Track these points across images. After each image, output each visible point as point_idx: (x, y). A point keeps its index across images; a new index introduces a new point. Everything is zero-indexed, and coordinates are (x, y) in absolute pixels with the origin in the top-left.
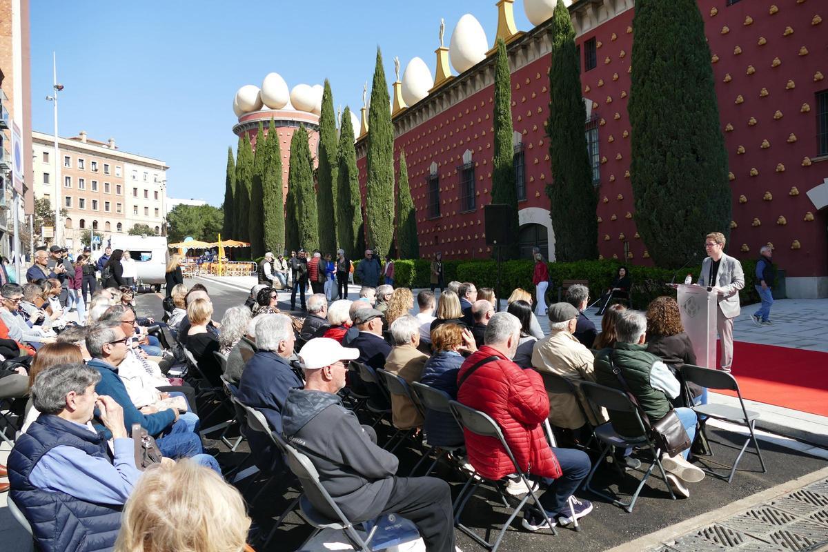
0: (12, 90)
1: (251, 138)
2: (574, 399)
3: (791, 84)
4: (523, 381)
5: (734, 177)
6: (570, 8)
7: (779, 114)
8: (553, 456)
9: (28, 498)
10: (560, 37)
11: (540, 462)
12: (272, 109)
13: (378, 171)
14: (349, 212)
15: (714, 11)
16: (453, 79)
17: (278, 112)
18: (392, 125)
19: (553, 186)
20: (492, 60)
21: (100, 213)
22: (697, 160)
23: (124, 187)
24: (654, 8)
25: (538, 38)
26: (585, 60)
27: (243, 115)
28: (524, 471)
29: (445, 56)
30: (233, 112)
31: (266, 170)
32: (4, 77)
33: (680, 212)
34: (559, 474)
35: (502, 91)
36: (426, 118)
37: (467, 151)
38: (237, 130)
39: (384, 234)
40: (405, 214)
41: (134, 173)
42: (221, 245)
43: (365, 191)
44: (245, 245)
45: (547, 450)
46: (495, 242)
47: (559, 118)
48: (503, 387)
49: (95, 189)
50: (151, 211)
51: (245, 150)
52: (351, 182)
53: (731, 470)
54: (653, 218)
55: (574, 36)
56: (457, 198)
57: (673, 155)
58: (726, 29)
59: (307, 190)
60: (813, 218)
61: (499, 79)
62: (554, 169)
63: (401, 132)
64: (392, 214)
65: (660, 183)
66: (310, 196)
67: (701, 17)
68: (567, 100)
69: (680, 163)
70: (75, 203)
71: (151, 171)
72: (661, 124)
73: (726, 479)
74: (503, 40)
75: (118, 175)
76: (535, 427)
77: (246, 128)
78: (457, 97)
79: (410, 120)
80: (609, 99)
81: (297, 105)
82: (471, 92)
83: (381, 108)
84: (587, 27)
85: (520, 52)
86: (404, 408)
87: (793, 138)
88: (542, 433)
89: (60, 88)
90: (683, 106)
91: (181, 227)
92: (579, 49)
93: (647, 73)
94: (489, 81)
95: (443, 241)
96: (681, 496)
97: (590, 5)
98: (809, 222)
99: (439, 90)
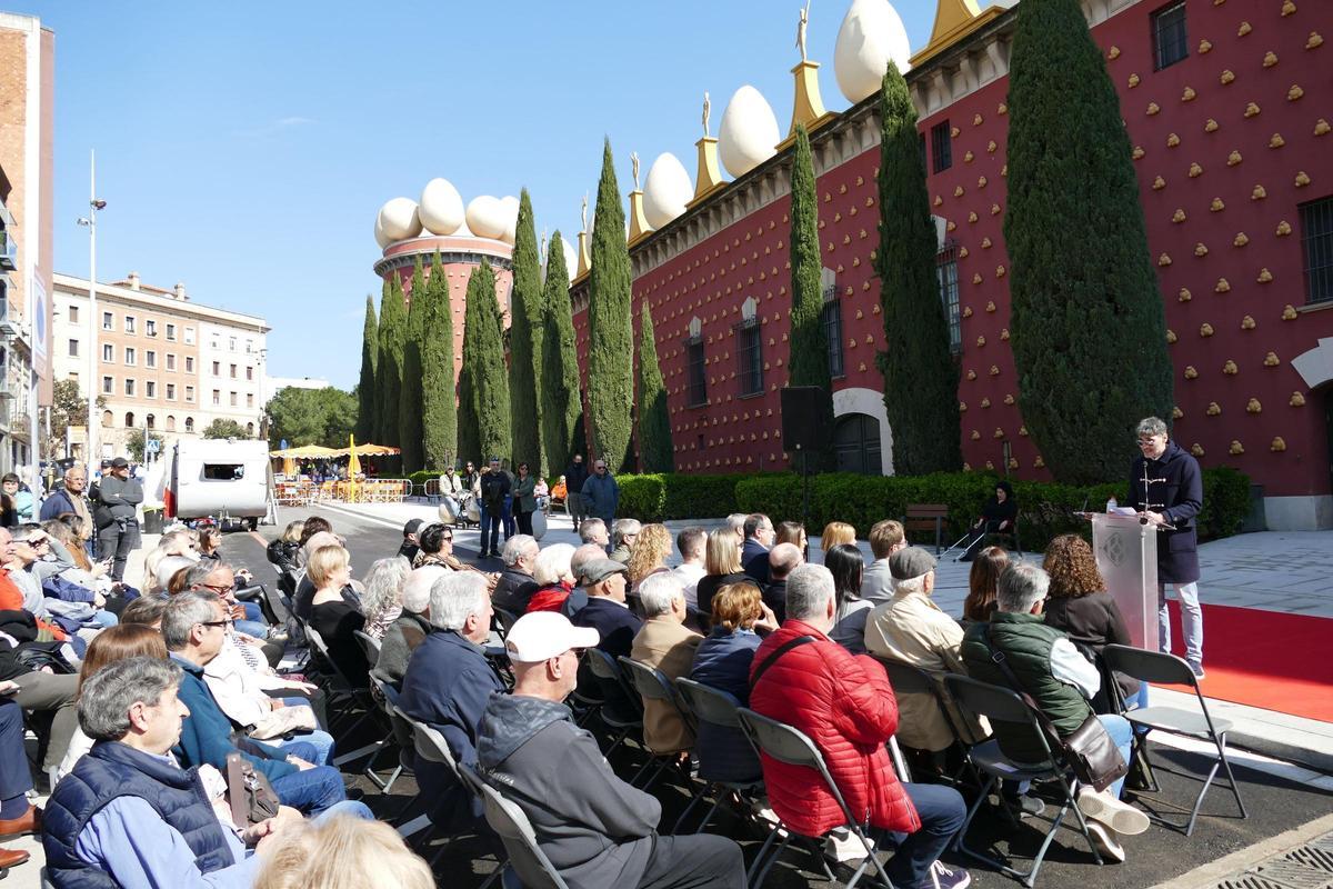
0: (23, 209)
1: (404, 281)
2: (935, 701)
3: (1260, 191)
4: (856, 675)
5: (1175, 338)
6: (907, 76)
7: (1242, 238)
8: (906, 797)
9: (75, 881)
10: (894, 121)
11: (884, 806)
12: (437, 234)
13: (606, 333)
14: (560, 398)
15: (1134, 79)
16: (725, 187)
17: (446, 240)
18: (629, 260)
19: (888, 355)
20: (786, 157)
21: (159, 402)
22: (1116, 311)
23: (198, 360)
24: (1040, 77)
25: (859, 123)
26: (934, 155)
27: (391, 244)
28: (860, 822)
29: (711, 151)
30: (376, 243)
31: (427, 332)
32: (11, 188)
33: (1091, 394)
34: (915, 826)
35: (803, 205)
36: (681, 248)
37: (749, 299)
38: (380, 269)
39: (616, 431)
40: (649, 399)
41: (216, 339)
42: (354, 451)
43: (587, 365)
44: (391, 452)
45: (895, 787)
46: (798, 446)
47: (894, 247)
48: (823, 684)
49: (152, 364)
50: (242, 398)
51: (394, 300)
52: (563, 350)
53: (1191, 814)
54: (1048, 404)
55: (915, 119)
56: (733, 375)
57: (1078, 305)
58: (1153, 108)
59: (492, 363)
60: (1303, 402)
61: (798, 187)
62: (887, 328)
63: (642, 270)
64: (630, 401)
65: (1057, 349)
66: (497, 373)
67: (1114, 89)
68: (906, 219)
69: (1088, 317)
70: (118, 386)
71: (242, 335)
72: (1057, 257)
73: (1183, 830)
74: (804, 126)
75: (188, 341)
76: (874, 748)
77: (394, 267)
78: (732, 214)
79: (656, 250)
80: (973, 217)
81: (476, 229)
82: (753, 207)
83: (611, 232)
84: (936, 105)
85: (831, 144)
86: (663, 721)
87: (1266, 275)
88: (886, 758)
89: (100, 206)
90: (1091, 228)
91: (290, 424)
92: (924, 139)
93: (1031, 177)
94: (783, 190)
95: (712, 443)
96: (1111, 860)
97: (939, 72)
98: (1298, 407)
99: (704, 203)
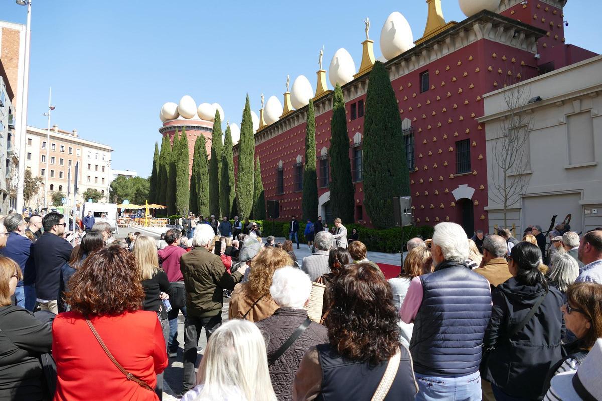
1: (170, 137)
3: (446, 136)
7: (441, 151)
10: (337, 104)
12: (185, 118)
13: (244, 167)
14: (228, 190)
15: (415, 95)
16: (293, 113)
17: (189, 121)
18: (254, 140)
19: (331, 183)
21: (64, 181)
22: (390, 176)
23: (82, 163)
26: (359, 111)
27: (166, 121)
29: (289, 98)
30: (160, 120)
31: (178, 160)
32: (13, 97)
33: (382, 201)
35: (310, 128)
36: (277, 134)
37: (299, 155)
38: (161, 131)
39: (247, 205)
40: (259, 194)
41: (90, 154)
42: (148, 206)
43: (237, 178)
44: (163, 207)
46: (271, 217)
49: (62, 164)
50: (100, 180)
51: (166, 145)
52: (229, 172)
54: (370, 203)
55: (344, 103)
56: (293, 183)
57: (379, 173)
58: (418, 105)
59: (203, 174)
60: (454, 205)
61: (308, 121)
62: (331, 174)
64: (252, 193)
65: (373, 186)
66: (205, 178)
69: (382, 177)
71: (101, 153)
75: (78, 155)
77: (168, 131)
78: (294, 123)
81: (202, 116)
83: (247, 130)
84: (359, 94)
87: (446, 164)
89: (52, 109)
90: (384, 149)
91: (120, 192)
94: (303, 121)
95: (285, 209)
97: (360, 83)
98: (453, 207)
99: (285, 118)
